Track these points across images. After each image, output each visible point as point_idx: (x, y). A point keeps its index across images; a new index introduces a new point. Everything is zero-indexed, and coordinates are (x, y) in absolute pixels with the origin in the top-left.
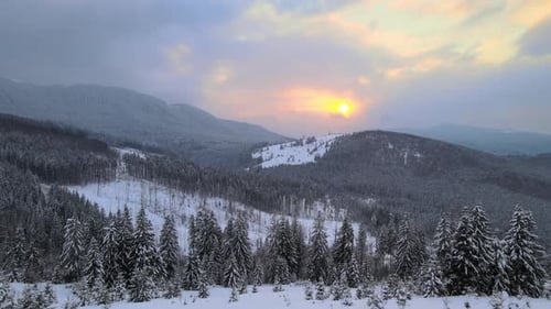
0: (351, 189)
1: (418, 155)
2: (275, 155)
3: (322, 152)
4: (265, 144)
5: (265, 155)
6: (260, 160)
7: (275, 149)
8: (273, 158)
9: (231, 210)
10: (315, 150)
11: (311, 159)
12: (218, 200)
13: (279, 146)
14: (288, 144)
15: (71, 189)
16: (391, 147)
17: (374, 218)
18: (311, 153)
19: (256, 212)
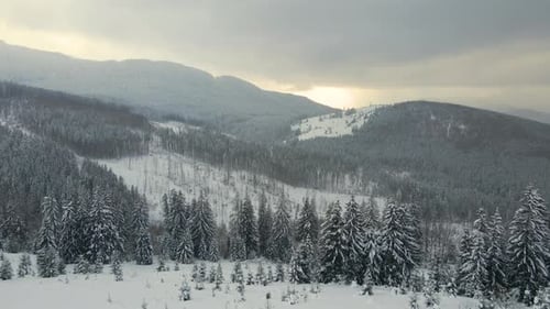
0: (386, 162)
1: (462, 127)
2: (313, 127)
3: (360, 124)
4: (305, 117)
5: (303, 127)
6: (298, 133)
7: (314, 121)
8: (312, 130)
9: (256, 183)
10: (354, 121)
11: (349, 131)
12: (244, 173)
13: (317, 118)
14: (328, 116)
15: (101, 163)
16: (433, 118)
17: (399, 193)
18: (349, 125)
19: (279, 185)
